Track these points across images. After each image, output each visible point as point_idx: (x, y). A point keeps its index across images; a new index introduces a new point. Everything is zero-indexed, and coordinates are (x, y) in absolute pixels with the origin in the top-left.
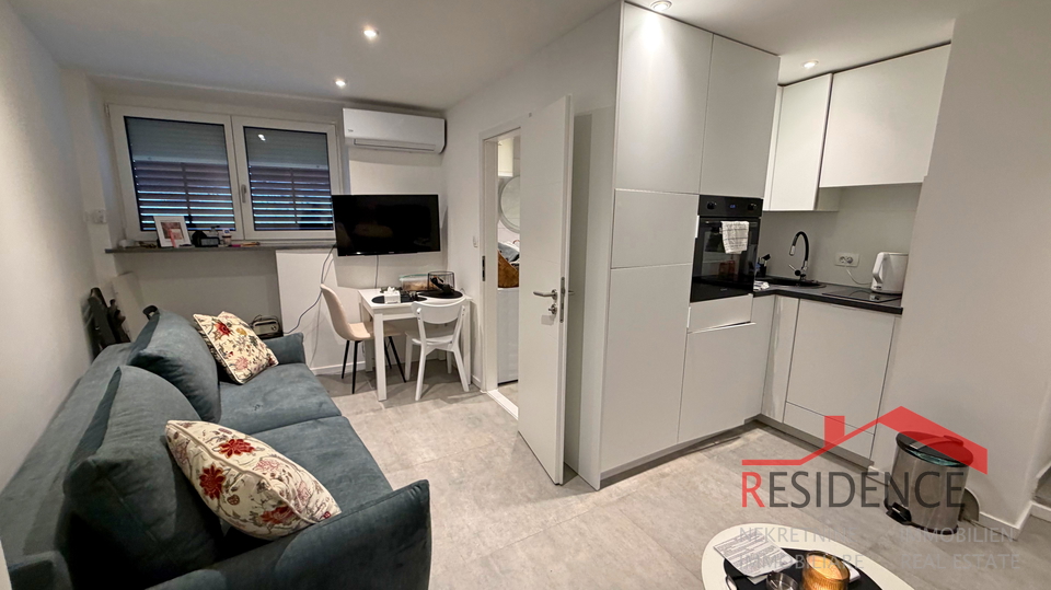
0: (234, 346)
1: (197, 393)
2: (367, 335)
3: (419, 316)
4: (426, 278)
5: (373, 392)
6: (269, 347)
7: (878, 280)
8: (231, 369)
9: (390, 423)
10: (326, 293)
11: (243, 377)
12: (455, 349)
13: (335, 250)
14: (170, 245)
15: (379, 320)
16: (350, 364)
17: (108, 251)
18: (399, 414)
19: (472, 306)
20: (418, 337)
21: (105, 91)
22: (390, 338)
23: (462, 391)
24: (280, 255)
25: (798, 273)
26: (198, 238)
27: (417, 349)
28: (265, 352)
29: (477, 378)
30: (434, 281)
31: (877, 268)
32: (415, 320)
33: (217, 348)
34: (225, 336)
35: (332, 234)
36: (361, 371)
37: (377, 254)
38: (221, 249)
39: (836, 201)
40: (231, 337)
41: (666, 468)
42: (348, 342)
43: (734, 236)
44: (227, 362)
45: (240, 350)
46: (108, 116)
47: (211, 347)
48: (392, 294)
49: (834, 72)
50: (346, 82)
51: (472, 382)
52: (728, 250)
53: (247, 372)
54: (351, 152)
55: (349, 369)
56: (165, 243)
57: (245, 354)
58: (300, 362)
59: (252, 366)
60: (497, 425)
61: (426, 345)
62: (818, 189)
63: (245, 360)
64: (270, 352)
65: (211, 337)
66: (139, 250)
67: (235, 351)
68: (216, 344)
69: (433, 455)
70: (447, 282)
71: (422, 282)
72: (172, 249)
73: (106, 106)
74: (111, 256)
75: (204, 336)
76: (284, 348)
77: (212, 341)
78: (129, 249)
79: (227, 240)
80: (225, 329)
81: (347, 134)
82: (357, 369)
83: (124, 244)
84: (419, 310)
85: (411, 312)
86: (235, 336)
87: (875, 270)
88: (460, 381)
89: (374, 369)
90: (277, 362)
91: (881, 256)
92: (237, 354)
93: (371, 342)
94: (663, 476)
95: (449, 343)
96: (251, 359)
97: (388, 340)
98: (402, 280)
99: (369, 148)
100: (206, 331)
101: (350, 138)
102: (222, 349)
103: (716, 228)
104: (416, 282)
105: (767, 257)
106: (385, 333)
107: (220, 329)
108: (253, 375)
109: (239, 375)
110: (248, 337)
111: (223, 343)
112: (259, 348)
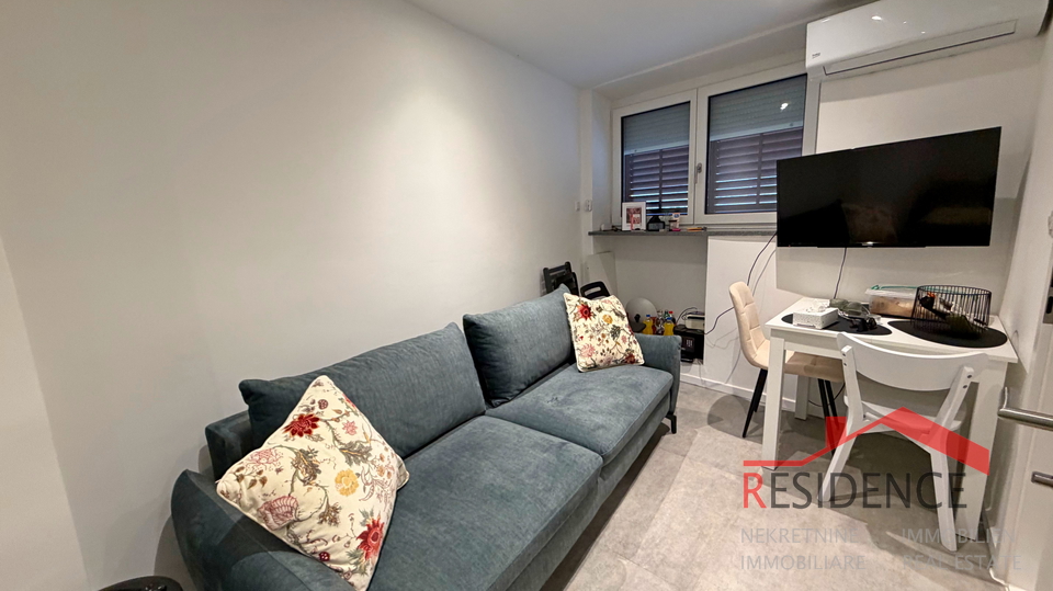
0: (587, 332)
1: (497, 364)
4: (917, 295)
8: (577, 353)
11: (584, 365)
13: (775, 239)
14: (629, 229)
15: (776, 346)
17: (590, 234)
22: (826, 383)
26: (654, 219)
28: (625, 346)
30: (928, 300)
33: (573, 329)
34: (583, 320)
37: (846, 247)
38: (663, 234)
40: (588, 322)
44: (576, 346)
45: (591, 337)
46: (612, 117)
47: (569, 327)
53: (590, 362)
56: (626, 227)
57: (595, 342)
59: (598, 358)
63: (592, 348)
64: (636, 347)
65: (571, 317)
66: (609, 233)
67: (587, 336)
68: (572, 324)
74: (592, 237)
75: (566, 313)
77: (571, 321)
78: (605, 232)
79: (672, 224)
80: (586, 312)
83: (603, 227)
84: (846, 349)
86: (591, 322)
90: (642, 362)
92: (586, 340)
96: (599, 349)
98: (863, 291)
99: (853, 74)
100: (569, 311)
101: (815, 67)
102: (576, 331)
107: (581, 311)
108: (595, 367)
109: (582, 361)
110: (611, 326)
111: (579, 326)
112: (620, 340)
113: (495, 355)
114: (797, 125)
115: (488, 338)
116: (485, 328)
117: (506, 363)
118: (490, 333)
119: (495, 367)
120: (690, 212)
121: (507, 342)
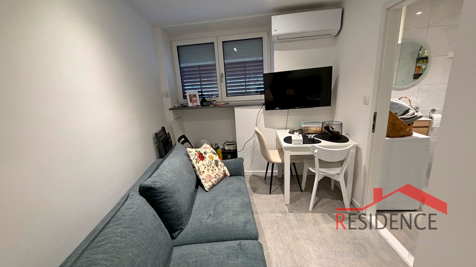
0: (205, 168)
3: (316, 155)
4: (321, 125)
6: (226, 165)
8: (203, 181)
9: (292, 228)
11: (208, 187)
12: (341, 179)
13: (264, 106)
17: (170, 109)
18: (297, 220)
22: (294, 163)
24: (237, 110)
26: (203, 101)
28: (222, 170)
29: (356, 202)
30: (327, 128)
33: (197, 168)
34: (201, 161)
35: (262, 97)
37: (288, 108)
38: (211, 108)
40: (204, 162)
42: (268, 163)
44: (201, 177)
45: (208, 170)
47: (194, 167)
48: (297, 137)
53: (211, 184)
54: (276, 45)
56: (190, 105)
57: (210, 172)
58: (241, 175)
59: (214, 180)
61: (319, 173)
63: (210, 176)
64: (225, 168)
65: (194, 162)
66: (180, 108)
67: (206, 170)
68: (196, 166)
70: (336, 129)
72: (192, 108)
73: (170, 42)
74: (171, 111)
75: (191, 160)
76: (233, 166)
77: (195, 164)
78: (178, 108)
79: (214, 102)
80: (201, 157)
81: (273, 33)
83: (176, 105)
84: (316, 151)
85: (310, 151)
86: (206, 162)
90: (229, 175)
92: (206, 172)
96: (213, 176)
97: (293, 166)
98: (303, 126)
99: (288, 40)
100: (192, 158)
101: (275, 36)
102: (199, 169)
104: (313, 127)
106: (291, 161)
107: (199, 157)
108: (214, 186)
109: (207, 185)
110: (214, 161)
111: (200, 165)
112: (219, 167)
113: (170, 204)
114: (260, 59)
115: (163, 195)
116: (160, 188)
117: (178, 206)
118: (164, 190)
119: (172, 212)
120: (220, 95)
121: (174, 192)
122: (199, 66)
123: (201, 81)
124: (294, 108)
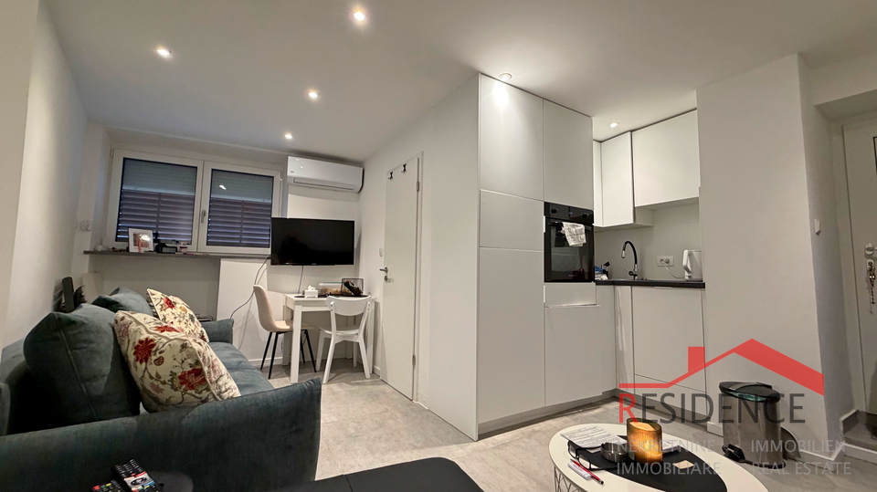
0: (175, 318)
2: (288, 327)
3: (332, 308)
4: (341, 284)
5: (287, 378)
6: (203, 326)
7: (688, 271)
10: (258, 291)
12: (360, 340)
13: (270, 261)
14: (137, 251)
15: (298, 311)
16: (268, 358)
17: (86, 252)
19: (377, 305)
20: (330, 330)
21: (114, 138)
22: (306, 331)
23: (365, 378)
24: (224, 263)
25: (631, 273)
26: (160, 247)
27: (328, 341)
28: (200, 329)
29: (377, 368)
30: (347, 284)
31: (685, 261)
32: (329, 312)
34: (170, 309)
35: (268, 251)
36: (278, 366)
37: (303, 265)
38: (176, 256)
39: (649, 217)
40: (174, 311)
41: (536, 427)
42: (271, 334)
43: (574, 233)
45: (180, 321)
46: (112, 157)
48: (311, 291)
49: (632, 131)
50: (293, 135)
51: (373, 372)
52: (571, 242)
54: (291, 188)
55: (267, 364)
56: (133, 249)
57: (183, 326)
58: (227, 342)
60: (392, 399)
61: (335, 336)
62: (634, 208)
64: (204, 331)
65: (158, 308)
66: (110, 255)
67: (176, 321)
68: (161, 314)
69: (334, 419)
70: (357, 286)
71: (337, 287)
73: (112, 152)
74: (87, 256)
75: (152, 307)
76: (216, 330)
77: (158, 311)
78: (102, 253)
79: (183, 249)
80: (171, 304)
81: (289, 174)
82: (274, 364)
83: (100, 248)
84: (332, 303)
85: (326, 305)
86: (177, 311)
87: (684, 263)
88: (363, 371)
89: (290, 364)
90: (208, 338)
91: (686, 252)
92: (176, 325)
93: (289, 333)
94: (534, 432)
95: (356, 336)
96: (187, 331)
97: (304, 333)
98: (321, 284)
99: (305, 186)
100: (155, 303)
101: (291, 177)
102: (165, 319)
103: (559, 227)
104: (333, 287)
105: (607, 264)
106: (302, 326)
107: (167, 303)
110: (188, 315)
111: (166, 315)
112: (195, 325)
114: (268, 201)
120: (194, 241)
122: (160, 195)
123: (158, 218)
124: (310, 264)
